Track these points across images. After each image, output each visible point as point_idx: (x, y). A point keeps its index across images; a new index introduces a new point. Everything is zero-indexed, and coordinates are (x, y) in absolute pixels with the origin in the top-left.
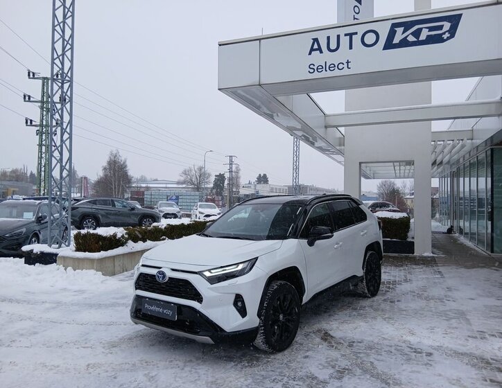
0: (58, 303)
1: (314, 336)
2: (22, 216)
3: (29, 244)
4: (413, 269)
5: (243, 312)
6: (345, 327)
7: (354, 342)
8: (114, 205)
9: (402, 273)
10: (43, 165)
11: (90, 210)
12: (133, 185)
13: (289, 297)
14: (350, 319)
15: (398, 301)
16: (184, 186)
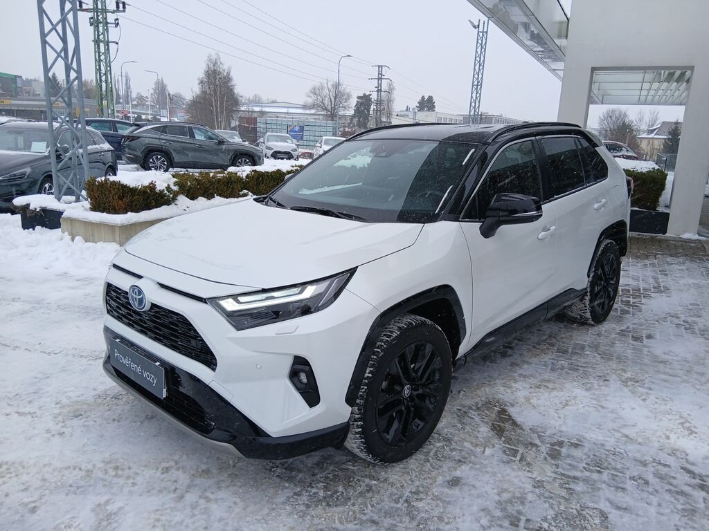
0: (38, 303)
1: (477, 419)
2: (28, 147)
3: (39, 192)
4: (668, 263)
5: (311, 394)
6: (544, 399)
7: (561, 444)
8: (193, 136)
9: (649, 272)
10: (103, 72)
11: (157, 142)
12: (243, 109)
13: (429, 349)
14: (553, 376)
15: (649, 337)
16: (313, 111)
